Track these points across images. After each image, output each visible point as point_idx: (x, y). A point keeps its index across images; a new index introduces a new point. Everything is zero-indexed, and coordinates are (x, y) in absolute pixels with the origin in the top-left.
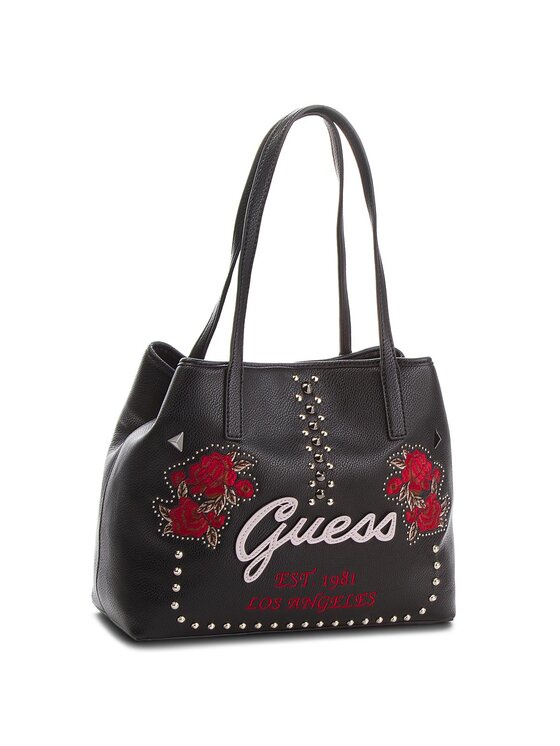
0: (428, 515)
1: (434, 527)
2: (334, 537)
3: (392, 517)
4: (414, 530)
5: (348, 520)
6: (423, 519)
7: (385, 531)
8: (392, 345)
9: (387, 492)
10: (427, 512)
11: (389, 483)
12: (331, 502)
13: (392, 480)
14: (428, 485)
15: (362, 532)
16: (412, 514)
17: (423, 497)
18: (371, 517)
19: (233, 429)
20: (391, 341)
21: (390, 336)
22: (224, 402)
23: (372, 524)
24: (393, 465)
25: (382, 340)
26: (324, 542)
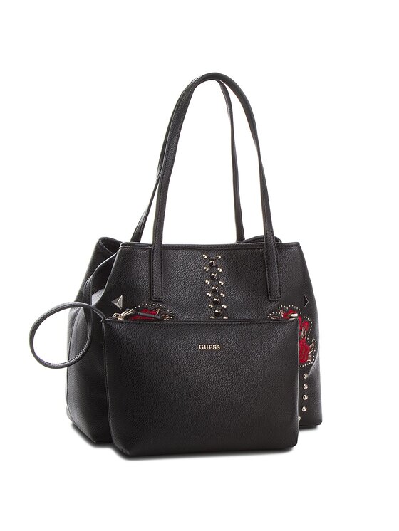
1: (304, 361)
8: (273, 235)
19: (156, 293)
20: (272, 232)
21: (272, 228)
22: (150, 274)
25: (266, 231)
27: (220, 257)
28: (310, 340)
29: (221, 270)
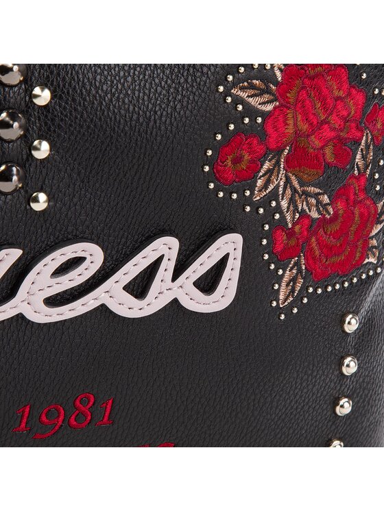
0: (335, 235)
1: (352, 265)
2: (52, 301)
3: (230, 245)
4: (294, 280)
5: (94, 255)
6: (321, 244)
7: (208, 284)
9: (216, 175)
10: (336, 227)
11: (221, 149)
12: (41, 202)
13: (232, 142)
14: (344, 156)
15: (139, 287)
16: (291, 233)
17: (325, 187)
18: (166, 247)
23: (168, 266)
24: (237, 100)
26: (20, 317)
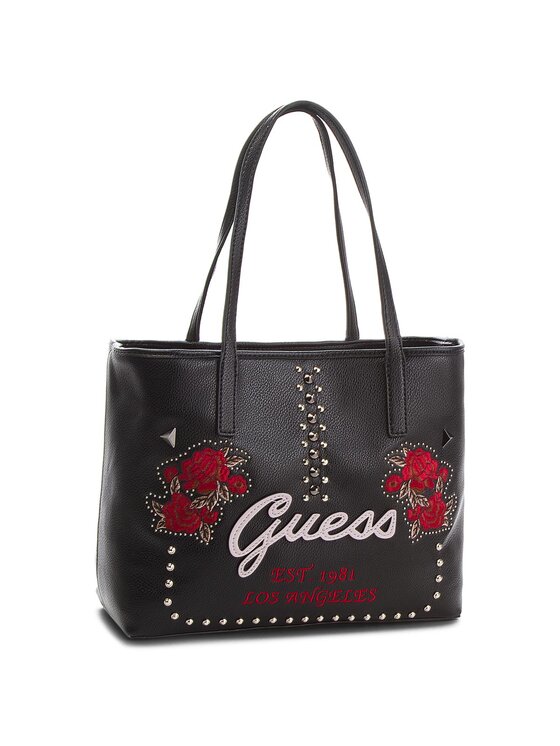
27: (319, 370)
28: (447, 495)
29: (320, 389)
